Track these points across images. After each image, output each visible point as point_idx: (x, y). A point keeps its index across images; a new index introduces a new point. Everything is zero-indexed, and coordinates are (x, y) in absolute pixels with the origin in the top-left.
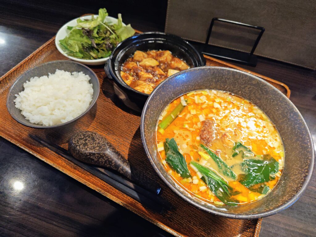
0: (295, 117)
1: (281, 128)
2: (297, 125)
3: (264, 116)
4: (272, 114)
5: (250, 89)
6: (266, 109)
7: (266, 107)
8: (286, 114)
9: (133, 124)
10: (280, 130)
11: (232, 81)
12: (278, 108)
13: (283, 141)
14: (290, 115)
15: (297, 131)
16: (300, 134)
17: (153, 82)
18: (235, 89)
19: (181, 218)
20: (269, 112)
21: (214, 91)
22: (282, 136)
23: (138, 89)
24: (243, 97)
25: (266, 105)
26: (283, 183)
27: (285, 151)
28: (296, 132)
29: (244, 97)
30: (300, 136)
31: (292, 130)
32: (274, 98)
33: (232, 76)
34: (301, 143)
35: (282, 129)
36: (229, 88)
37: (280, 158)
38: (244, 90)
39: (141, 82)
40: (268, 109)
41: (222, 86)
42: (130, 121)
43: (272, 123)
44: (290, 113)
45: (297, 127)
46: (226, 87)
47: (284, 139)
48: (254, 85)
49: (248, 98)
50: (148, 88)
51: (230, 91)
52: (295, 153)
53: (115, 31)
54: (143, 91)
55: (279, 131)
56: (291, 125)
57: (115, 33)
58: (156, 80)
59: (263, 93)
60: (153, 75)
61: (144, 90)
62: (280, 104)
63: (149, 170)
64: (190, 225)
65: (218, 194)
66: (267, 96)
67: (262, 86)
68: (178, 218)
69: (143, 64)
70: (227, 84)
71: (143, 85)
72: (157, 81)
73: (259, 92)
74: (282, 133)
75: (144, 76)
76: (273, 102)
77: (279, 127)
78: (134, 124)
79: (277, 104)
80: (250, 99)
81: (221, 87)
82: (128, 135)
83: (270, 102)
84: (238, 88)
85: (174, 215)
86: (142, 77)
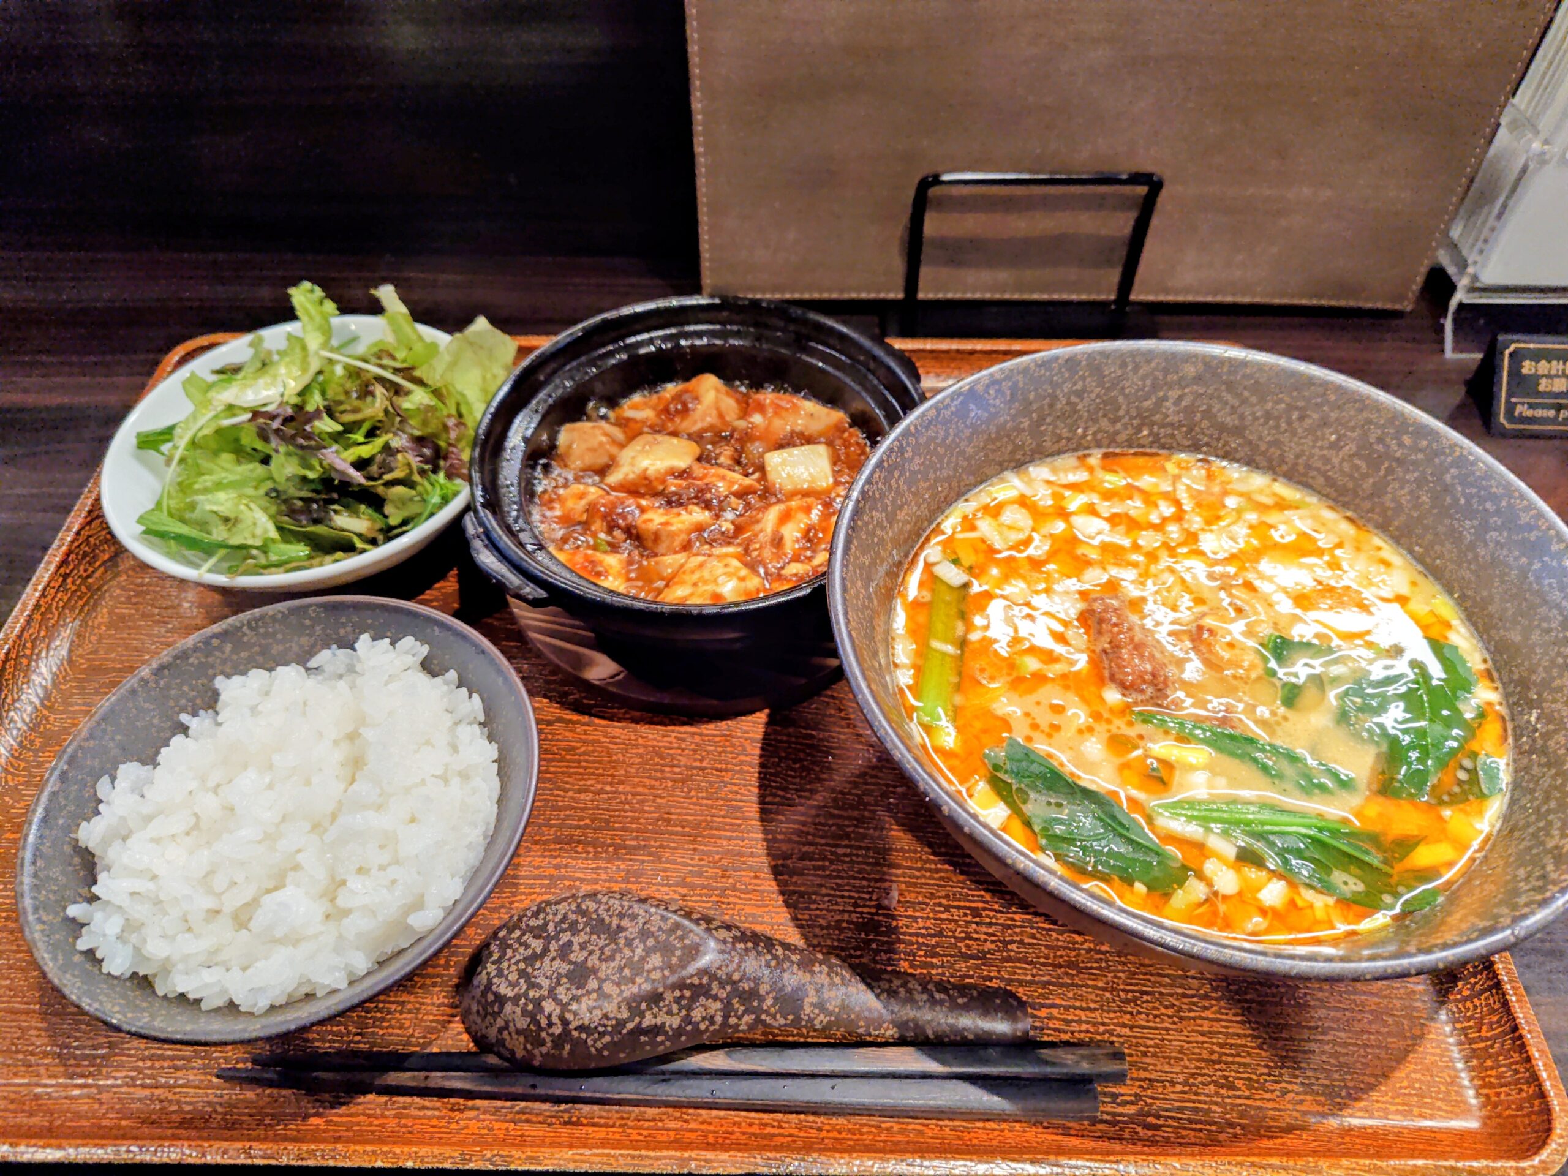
0: (1425, 443)
1: (1385, 510)
2: (1448, 471)
3: (1285, 490)
4: (1318, 469)
5: (1184, 404)
6: (1283, 461)
7: (1278, 452)
8: (1380, 448)
9: (719, 770)
10: (1380, 520)
11: (1098, 396)
12: (1334, 437)
13: (1420, 559)
14: (1401, 445)
15: (1463, 491)
16: (1482, 500)
17: (727, 539)
18: (1119, 426)
19: (1186, 1089)
20: (1301, 469)
21: (1040, 472)
22: (1404, 540)
23: (686, 598)
24: (1163, 447)
25: (1276, 443)
26: (1538, 719)
27: (1450, 593)
28: (1462, 501)
29: (1170, 448)
30: (1486, 510)
31: (1435, 498)
32: (1301, 404)
33: (1090, 375)
34: (1505, 534)
35: (1390, 513)
36: (1095, 434)
37: (1448, 625)
38: (1158, 417)
39: (670, 561)
40: (1290, 457)
41: (1065, 433)
42: (697, 764)
43: (1331, 508)
44: (1397, 437)
45: (1453, 477)
46: (1080, 431)
47: (1417, 548)
48: (1198, 379)
49: (1187, 443)
50: (730, 575)
51: (1099, 446)
52: (1503, 582)
53: (417, 373)
54: (717, 596)
55: (1383, 527)
56: (1420, 482)
57: (420, 382)
58: (733, 523)
59: (1245, 401)
60: (707, 506)
61: (719, 590)
62: (1333, 415)
63: (919, 949)
64: (1239, 1097)
65: (1344, 887)
66: (1269, 405)
67: (1229, 373)
68: (1173, 1096)
69: (631, 476)
70: (1081, 417)
71: (693, 572)
72: (739, 529)
73: (1226, 403)
74: (1398, 528)
75: (673, 528)
76: (1301, 418)
77: (1372, 510)
78: (726, 770)
79: (1325, 423)
80: (1195, 447)
81: (1060, 438)
82: (729, 834)
83: (1289, 423)
84: (1132, 418)
85: (1149, 1092)
86: (664, 538)
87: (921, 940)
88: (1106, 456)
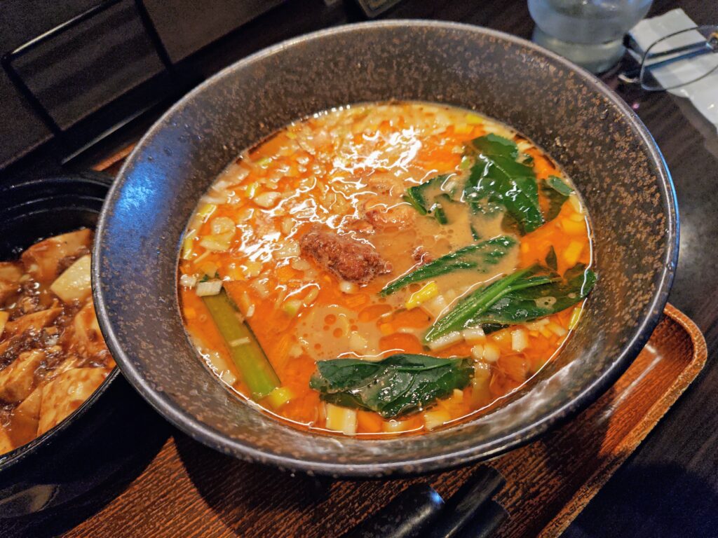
0: (406, 36)
1: (410, 88)
2: (427, 44)
4: (362, 88)
5: (270, 96)
6: (343, 95)
7: (337, 92)
8: (385, 55)
9: (164, 496)
10: (411, 95)
11: (220, 120)
12: (359, 65)
13: (444, 101)
14: (394, 46)
15: (442, 50)
16: (455, 48)
17: (61, 359)
18: (245, 131)
20: (355, 93)
21: (220, 185)
22: (429, 97)
23: (55, 421)
24: (277, 127)
25: (333, 88)
27: (469, 108)
28: (445, 56)
29: (281, 125)
30: (460, 52)
31: (431, 64)
32: (330, 57)
33: (206, 110)
34: (477, 58)
35: (413, 87)
36: (235, 144)
37: (481, 125)
38: (262, 112)
39: (30, 401)
40: (345, 90)
41: (217, 154)
42: (148, 503)
43: (383, 104)
44: (390, 41)
45: (432, 46)
46: (225, 147)
47: (439, 97)
48: (267, 78)
49: (288, 117)
50: (74, 383)
51: (242, 148)
52: (493, 84)
54: (74, 403)
55: (415, 97)
56: (418, 60)
58: (58, 344)
59: (301, 74)
60: (33, 346)
61: (73, 398)
62: (351, 52)
63: (354, 504)
65: (547, 307)
66: (315, 68)
67: (282, 62)
70: (219, 139)
71: (50, 398)
72: (65, 346)
73: (292, 81)
74: (423, 93)
75: (16, 379)
76: (336, 64)
77: (403, 92)
78: (169, 492)
79: (349, 60)
80: (294, 117)
81: (216, 160)
82: (197, 532)
83: (333, 72)
84: (248, 122)
86: (15, 390)
87: (351, 498)
88: (251, 152)
